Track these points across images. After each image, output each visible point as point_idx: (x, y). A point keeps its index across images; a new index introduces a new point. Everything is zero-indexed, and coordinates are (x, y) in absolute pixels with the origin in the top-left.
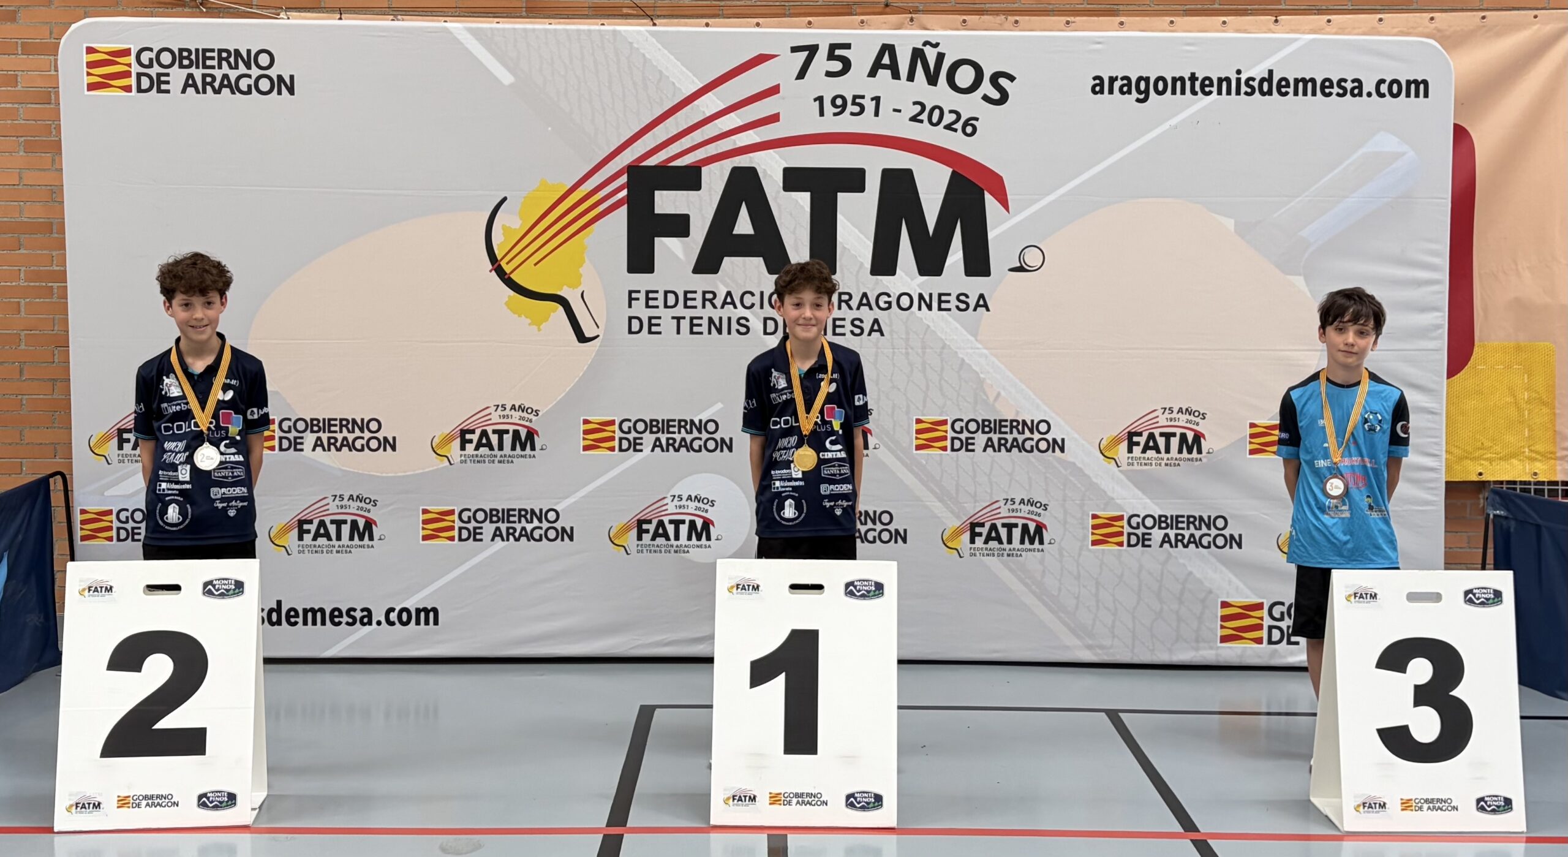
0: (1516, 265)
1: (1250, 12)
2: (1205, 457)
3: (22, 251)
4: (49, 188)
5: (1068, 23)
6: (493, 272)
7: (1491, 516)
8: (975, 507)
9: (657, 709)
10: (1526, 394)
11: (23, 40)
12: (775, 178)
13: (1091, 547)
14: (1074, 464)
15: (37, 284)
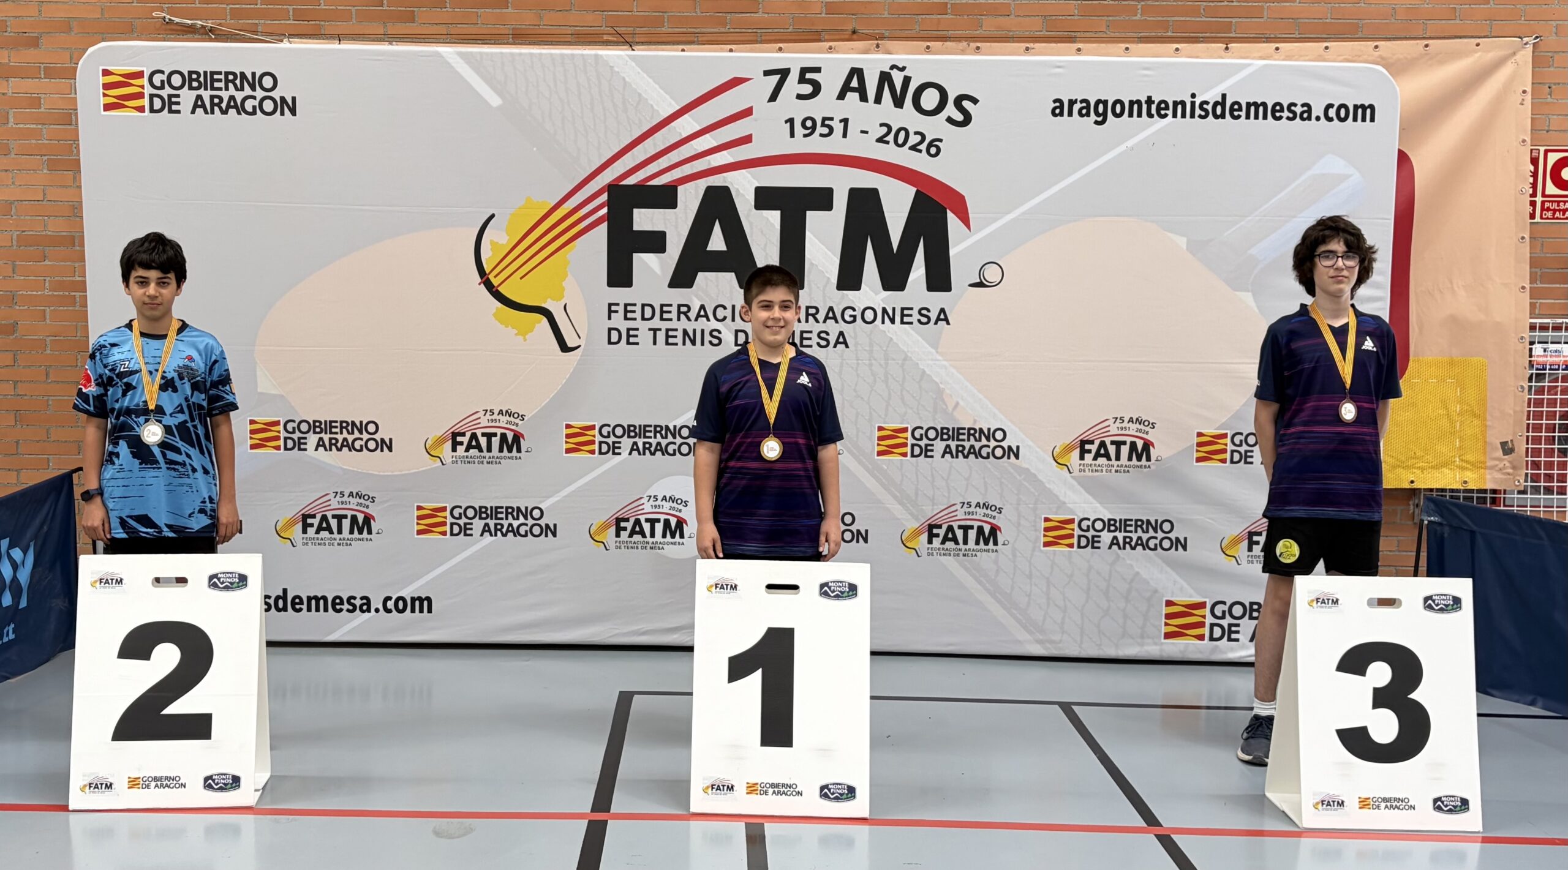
0: (1451, 283)
1: (1201, 39)
2: (1153, 464)
3: (47, 262)
4: (71, 203)
5: (1027, 49)
6: (482, 285)
7: (1426, 522)
8: (933, 510)
9: (635, 696)
10: (1458, 406)
11: (44, 65)
12: (747, 197)
13: (1042, 548)
14: (1028, 469)
15: (61, 293)
